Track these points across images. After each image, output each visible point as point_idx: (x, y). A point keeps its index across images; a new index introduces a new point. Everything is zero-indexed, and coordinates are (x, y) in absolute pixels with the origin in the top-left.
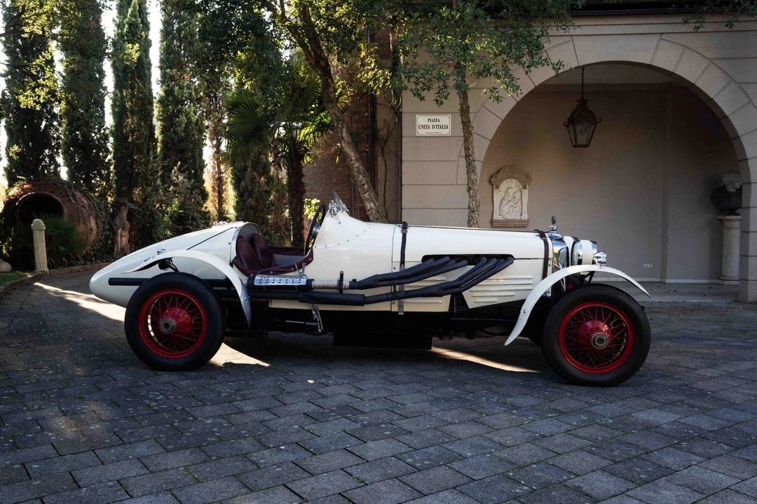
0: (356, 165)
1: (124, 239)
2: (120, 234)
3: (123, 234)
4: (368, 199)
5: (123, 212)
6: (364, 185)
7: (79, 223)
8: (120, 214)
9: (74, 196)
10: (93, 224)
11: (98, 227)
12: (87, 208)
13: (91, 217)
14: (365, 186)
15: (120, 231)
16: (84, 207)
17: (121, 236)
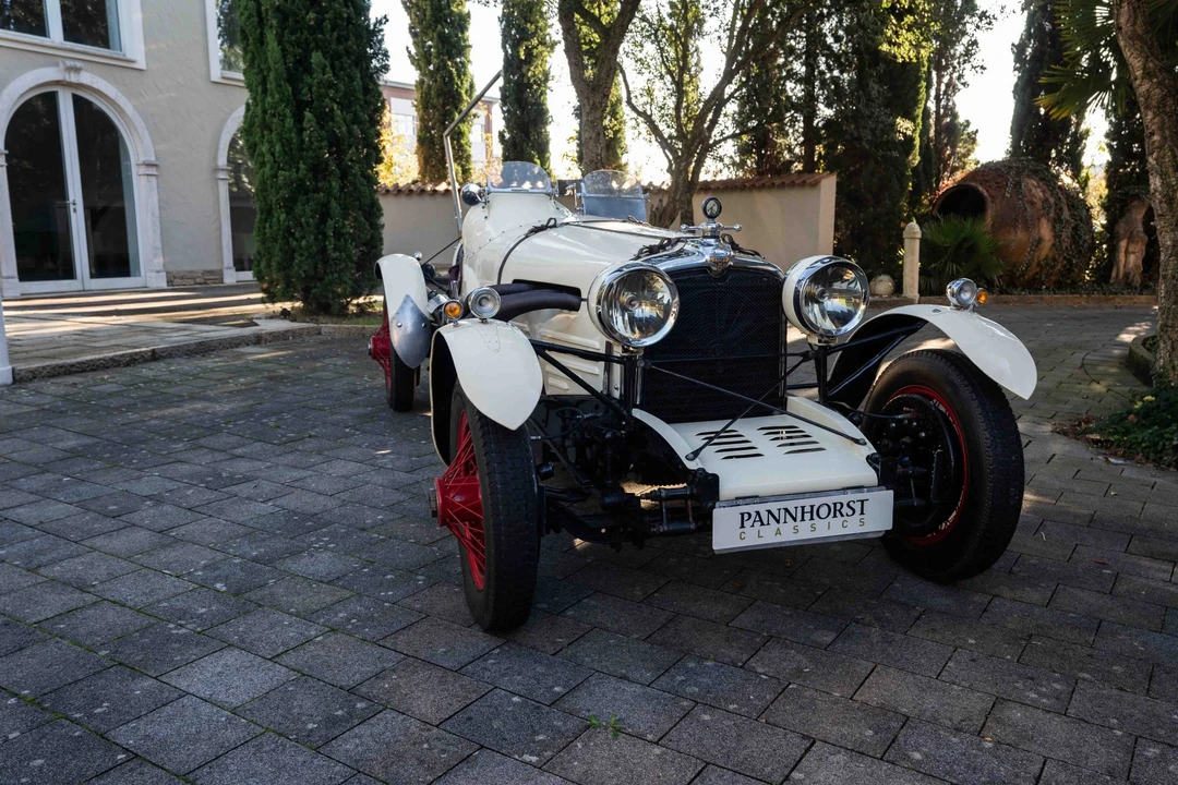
0: (1143, 89)
1: (1132, 258)
2: (1123, 250)
3: (1131, 249)
4: (1152, 168)
5: (1134, 211)
6: (1152, 134)
7: (1015, 227)
8: (1128, 215)
9: (1018, 185)
10: (1045, 231)
11: (1057, 236)
12: (1039, 204)
13: (1044, 221)
14: (1156, 138)
15: (1123, 244)
16: (1032, 203)
17: (1127, 252)
